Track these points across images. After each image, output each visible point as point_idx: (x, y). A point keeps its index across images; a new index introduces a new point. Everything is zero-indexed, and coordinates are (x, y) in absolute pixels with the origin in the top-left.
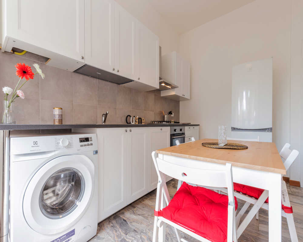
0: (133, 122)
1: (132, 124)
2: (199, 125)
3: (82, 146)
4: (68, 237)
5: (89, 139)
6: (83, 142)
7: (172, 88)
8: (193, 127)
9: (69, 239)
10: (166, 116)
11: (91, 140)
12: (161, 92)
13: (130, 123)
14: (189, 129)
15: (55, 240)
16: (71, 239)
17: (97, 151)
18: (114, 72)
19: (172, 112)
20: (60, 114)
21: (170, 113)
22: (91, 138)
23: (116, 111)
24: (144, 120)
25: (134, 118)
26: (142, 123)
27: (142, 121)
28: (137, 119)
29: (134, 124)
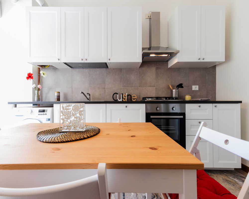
2: (240, 102)
3: (39, 114)
5: (45, 111)
6: (40, 112)
10: (174, 90)
11: (47, 112)
13: (117, 100)
17: (50, 119)
18: (83, 62)
19: (183, 85)
20: (58, 95)
21: (180, 86)
22: (47, 110)
23: (105, 91)
24: (134, 96)
25: (121, 95)
26: (133, 100)
27: (133, 98)
28: (125, 96)
29: (121, 101)
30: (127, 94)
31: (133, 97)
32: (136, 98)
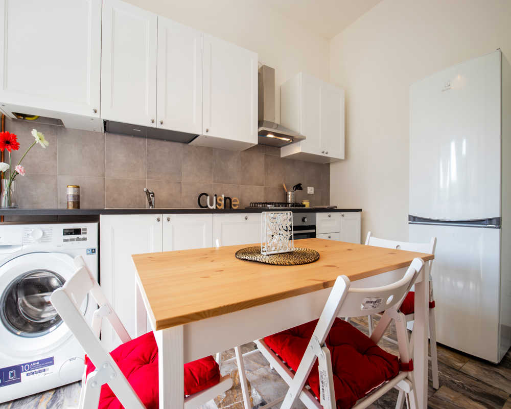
0: (211, 205)
1: (211, 208)
2: (360, 210)
3: (65, 240)
4: (43, 366)
5: (81, 231)
6: (68, 235)
7: (292, 140)
8: (342, 213)
9: (44, 368)
10: (290, 193)
11: (85, 233)
12: (281, 148)
13: (207, 206)
14: (329, 218)
15: (22, 365)
16: (48, 370)
17: (95, 250)
18: (153, 126)
19: (301, 186)
20: (76, 194)
21: (298, 187)
22: (85, 229)
23: (181, 188)
24: (236, 201)
25: (215, 197)
26: (233, 206)
27: (233, 203)
28: (220, 200)
29: (215, 208)
30: (223, 196)
31: (234, 201)
32: (238, 203)
